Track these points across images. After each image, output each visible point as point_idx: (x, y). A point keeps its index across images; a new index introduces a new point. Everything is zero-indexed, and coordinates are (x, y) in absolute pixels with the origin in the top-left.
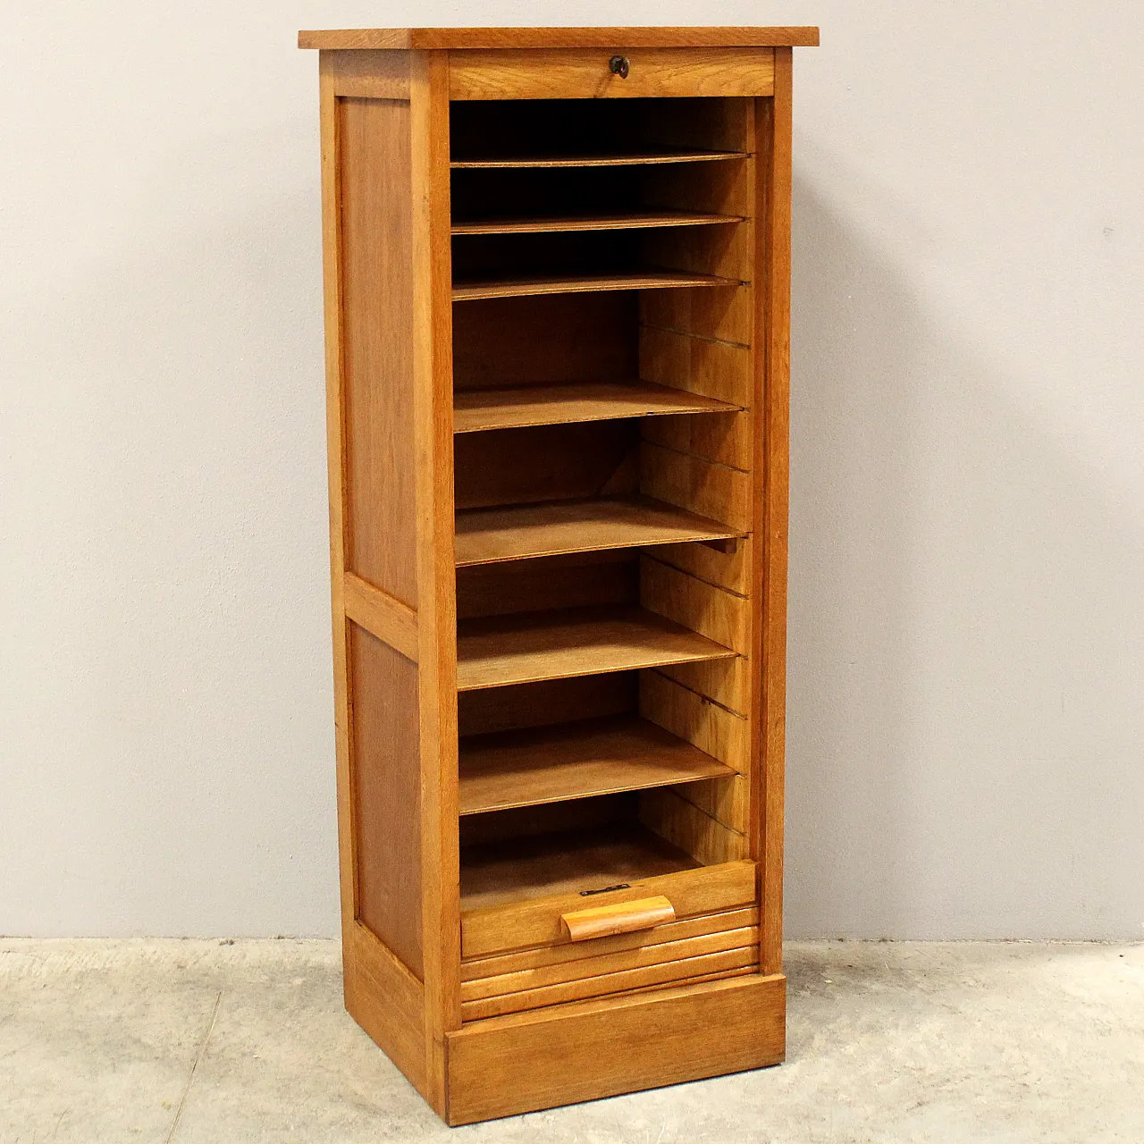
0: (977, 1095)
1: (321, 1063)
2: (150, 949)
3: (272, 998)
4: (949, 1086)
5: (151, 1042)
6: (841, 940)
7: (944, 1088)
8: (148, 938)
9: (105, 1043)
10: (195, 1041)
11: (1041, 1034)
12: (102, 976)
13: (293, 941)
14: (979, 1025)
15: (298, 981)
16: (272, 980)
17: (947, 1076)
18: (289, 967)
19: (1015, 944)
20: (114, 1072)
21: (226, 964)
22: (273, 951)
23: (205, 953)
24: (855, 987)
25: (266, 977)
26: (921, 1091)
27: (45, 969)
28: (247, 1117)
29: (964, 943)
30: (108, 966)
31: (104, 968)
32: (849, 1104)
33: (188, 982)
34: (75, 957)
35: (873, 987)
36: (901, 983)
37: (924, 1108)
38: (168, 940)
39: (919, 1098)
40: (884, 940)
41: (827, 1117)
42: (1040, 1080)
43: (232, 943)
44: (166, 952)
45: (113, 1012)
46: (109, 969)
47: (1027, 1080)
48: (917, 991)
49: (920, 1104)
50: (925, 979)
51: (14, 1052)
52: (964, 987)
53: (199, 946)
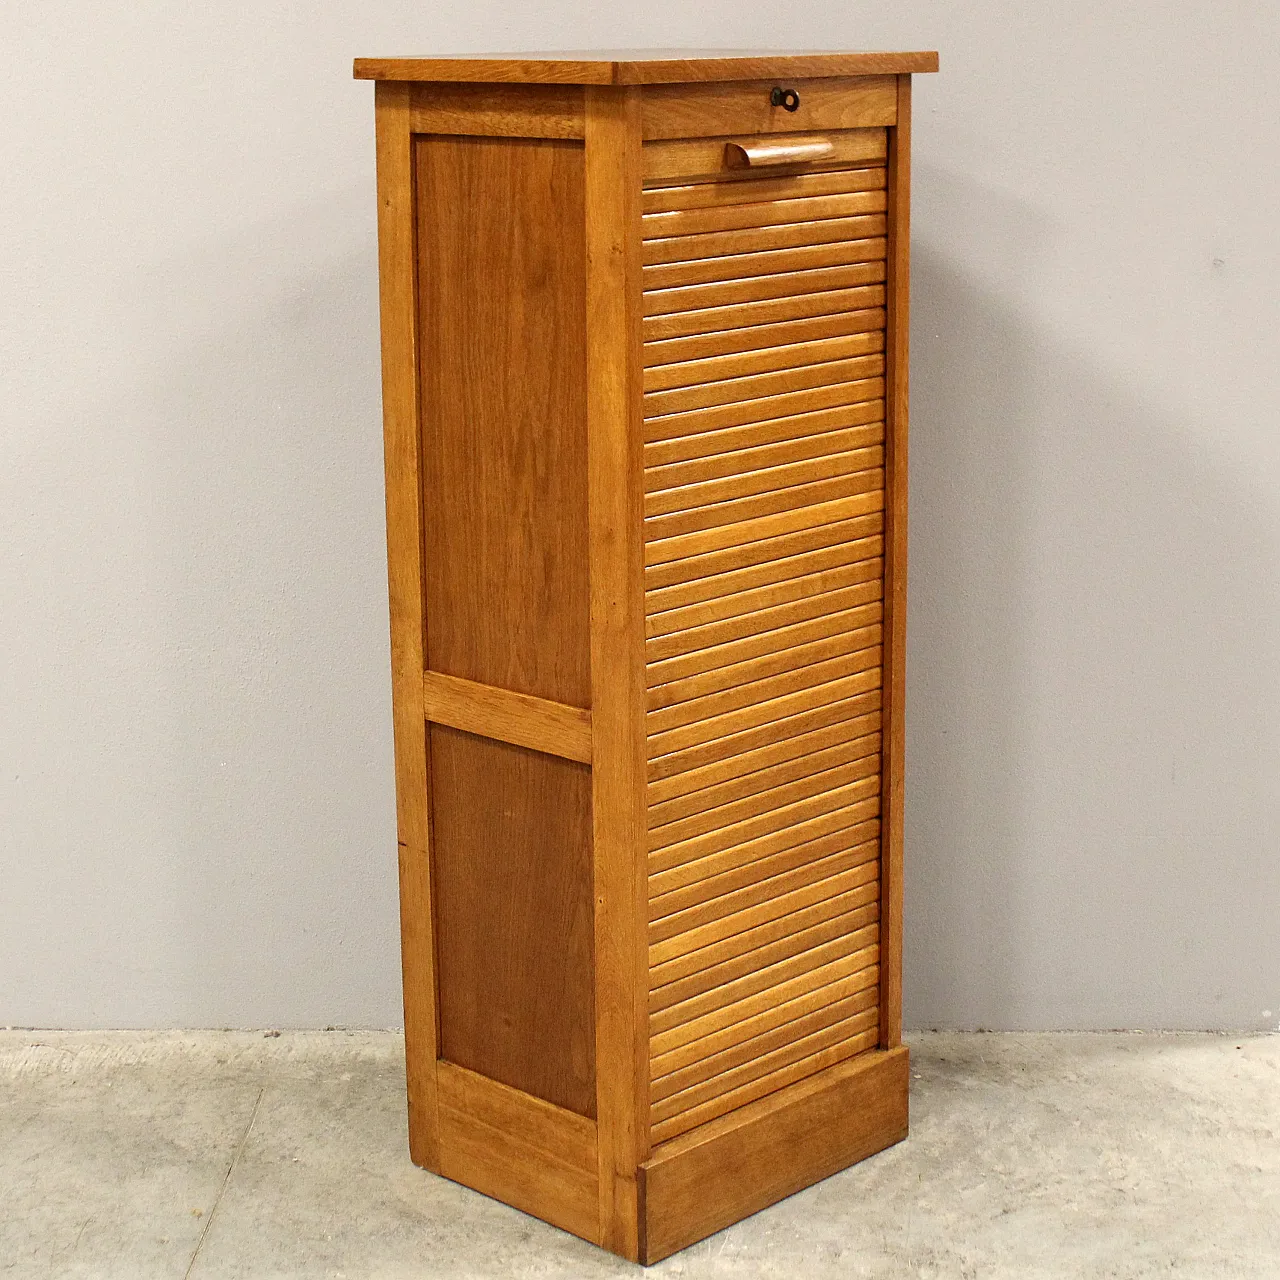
0: (1068, 1201)
1: (365, 1167)
2: (188, 1042)
3: (317, 1096)
4: (1040, 1192)
5: (183, 1144)
6: (935, 1030)
7: (1033, 1193)
8: (189, 1029)
9: (137, 1145)
10: (232, 1143)
11: (1144, 1135)
12: (137, 1071)
13: (343, 1032)
14: (1077, 1124)
15: (346, 1077)
16: (319, 1075)
17: (1038, 1181)
18: (337, 1062)
19: (1122, 1035)
20: (143, 1177)
21: (270, 1058)
22: (320, 1044)
23: (249, 1045)
24: (948, 1083)
25: (312, 1073)
26: (1007, 1198)
27: (76, 1064)
28: (282, 1227)
29: (1068, 1034)
30: (144, 1060)
31: (139, 1062)
32: (929, 1211)
33: (228, 1078)
34: (109, 1051)
35: (966, 1083)
36: (997, 1078)
37: (1011, 1217)
38: (209, 1032)
39: (1006, 1205)
40: (981, 1031)
41: (905, 1227)
42: (1138, 1185)
43: (278, 1035)
44: (202, 1046)
45: (147, 1111)
46: (145, 1064)
47: (1123, 1185)
48: (1011, 1089)
49: (1005, 1212)
50: (1023, 1075)
51: (37, 1156)
52: (1064, 1081)
53: (241, 1038)
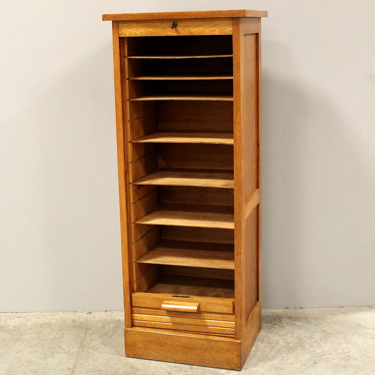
0: (333, 360)
1: (120, 353)
2: (64, 316)
3: (103, 331)
4: (324, 357)
5: (64, 347)
6: (287, 308)
7: (323, 357)
8: (64, 312)
9: (49, 348)
10: (79, 346)
11: (353, 339)
12: (49, 325)
13: (110, 312)
14: (333, 336)
15: (112, 325)
16: (104, 325)
17: (323, 353)
18: (109, 321)
19: (343, 309)
20: (52, 357)
21: (89, 320)
22: (103, 315)
23: (82, 316)
24: (293, 324)
25: (101, 324)
26: (315, 359)
27: (30, 323)
28: (95, 372)
29: (327, 309)
30: (51, 321)
31: (49, 322)
32: (292, 364)
33: (76, 326)
34: (40, 319)
35: (298, 324)
36: (307, 322)
37: (316, 365)
38: (70, 313)
39: (314, 361)
40: (301, 308)
41: (285, 368)
42: (353, 354)
43: (91, 313)
44: (69, 316)
45: (52, 337)
46: (51, 323)
47: (349, 354)
48: (312, 325)
49: (315, 363)
50: (314, 321)
51: (20, 351)
52: (328, 323)
53: (80, 314)
